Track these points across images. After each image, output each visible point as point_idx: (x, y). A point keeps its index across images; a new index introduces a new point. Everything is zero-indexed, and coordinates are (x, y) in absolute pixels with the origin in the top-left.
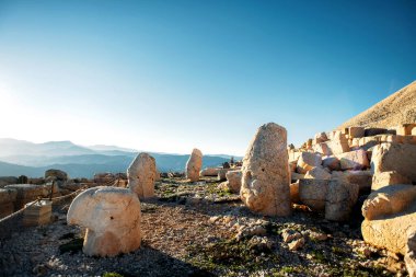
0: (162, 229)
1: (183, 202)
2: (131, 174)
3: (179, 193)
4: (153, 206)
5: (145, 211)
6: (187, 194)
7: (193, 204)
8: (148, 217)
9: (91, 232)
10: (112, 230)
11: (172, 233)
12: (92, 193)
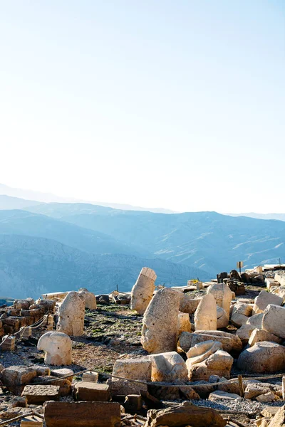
0: (85, 358)
1: (107, 342)
2: (62, 313)
3: (105, 334)
4: (80, 344)
5: (74, 348)
6: (113, 335)
7: (113, 345)
8: (76, 352)
9: (48, 354)
10: (59, 354)
11: (89, 361)
12: (49, 335)
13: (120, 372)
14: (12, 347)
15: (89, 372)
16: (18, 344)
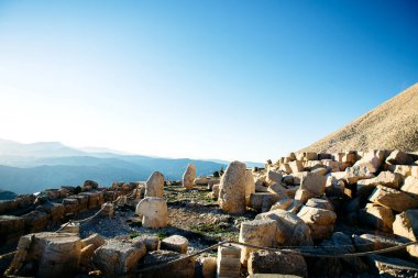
1: (184, 205)
3: (179, 200)
6: (185, 201)
7: (190, 207)
10: (156, 217)
12: (147, 200)
13: (252, 237)
14: (111, 213)
15: (227, 245)
16: (116, 210)
